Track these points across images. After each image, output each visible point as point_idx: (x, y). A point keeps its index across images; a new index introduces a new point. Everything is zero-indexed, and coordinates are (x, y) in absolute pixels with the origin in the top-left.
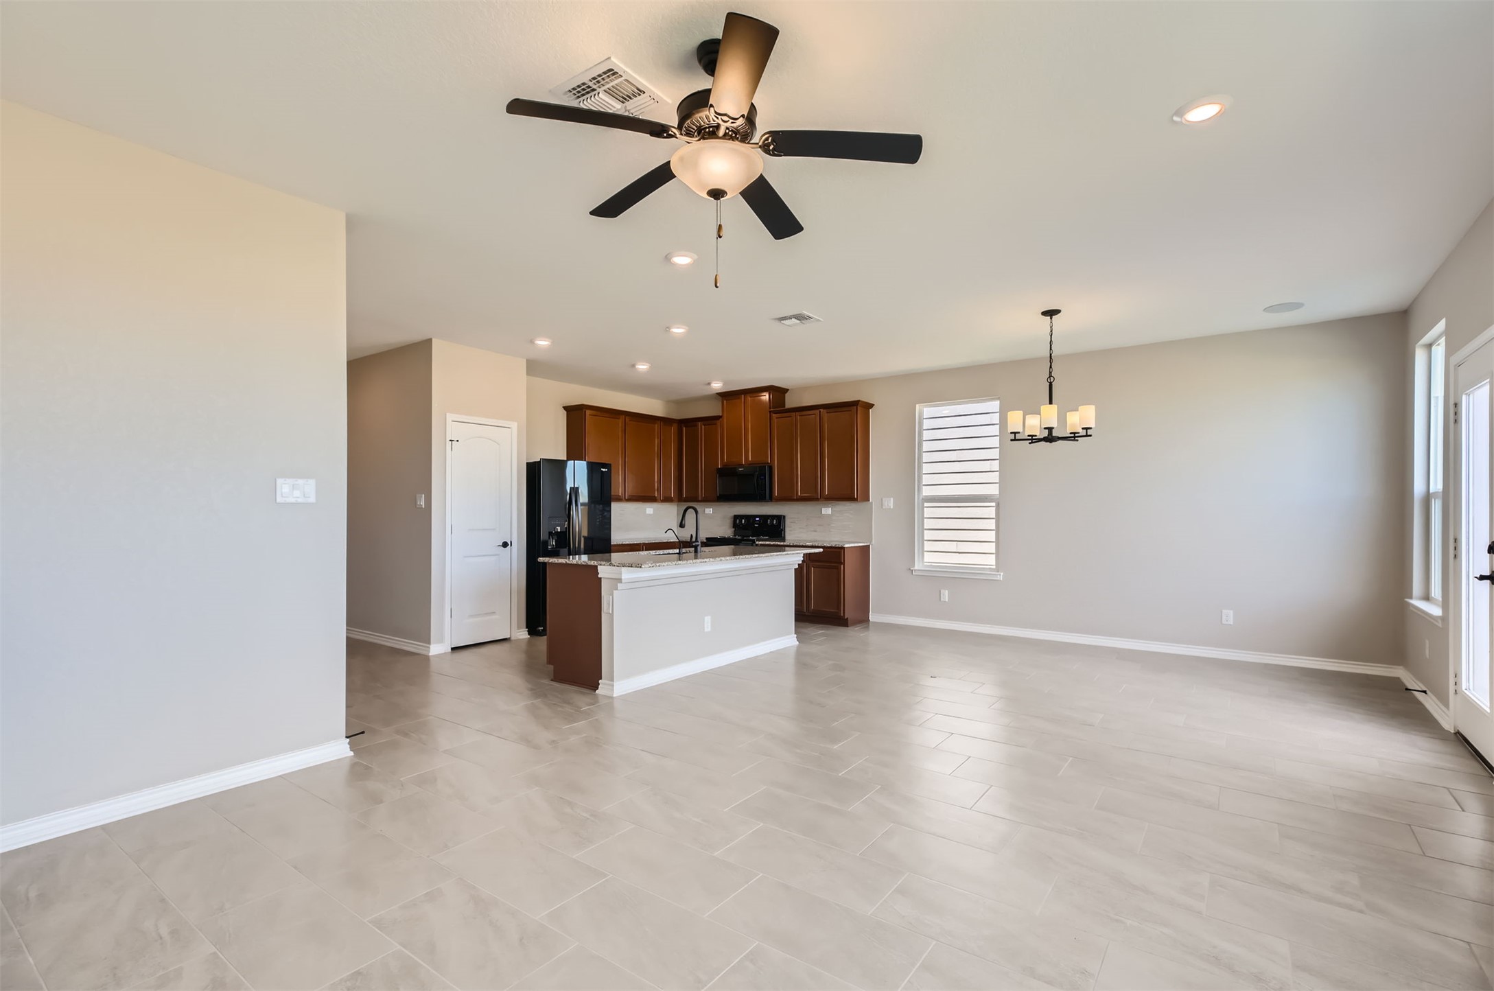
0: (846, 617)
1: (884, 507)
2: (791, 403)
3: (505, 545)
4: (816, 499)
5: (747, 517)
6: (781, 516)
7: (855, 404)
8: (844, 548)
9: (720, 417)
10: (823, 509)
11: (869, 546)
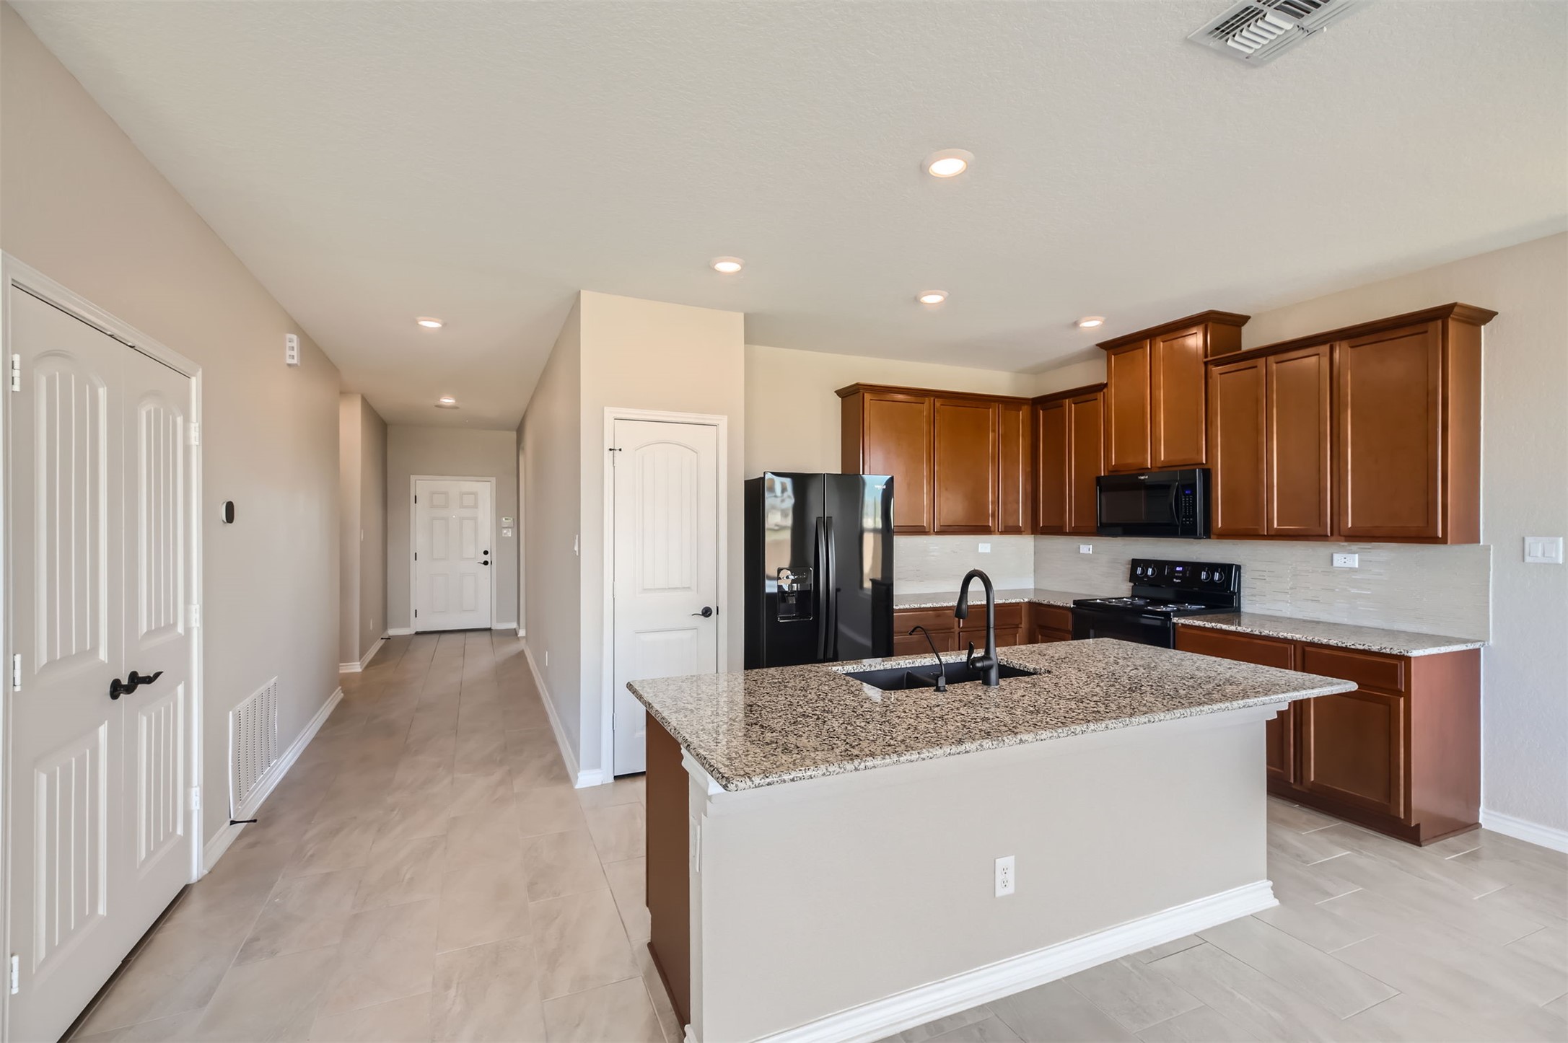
0: (1413, 824)
1: (1528, 559)
2: (1251, 339)
3: (707, 612)
4: (1322, 537)
5: (1159, 565)
6: (1230, 566)
7: (1442, 314)
8: (1410, 658)
9: (1105, 385)
10: (1336, 557)
11: (1478, 650)
